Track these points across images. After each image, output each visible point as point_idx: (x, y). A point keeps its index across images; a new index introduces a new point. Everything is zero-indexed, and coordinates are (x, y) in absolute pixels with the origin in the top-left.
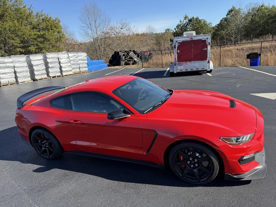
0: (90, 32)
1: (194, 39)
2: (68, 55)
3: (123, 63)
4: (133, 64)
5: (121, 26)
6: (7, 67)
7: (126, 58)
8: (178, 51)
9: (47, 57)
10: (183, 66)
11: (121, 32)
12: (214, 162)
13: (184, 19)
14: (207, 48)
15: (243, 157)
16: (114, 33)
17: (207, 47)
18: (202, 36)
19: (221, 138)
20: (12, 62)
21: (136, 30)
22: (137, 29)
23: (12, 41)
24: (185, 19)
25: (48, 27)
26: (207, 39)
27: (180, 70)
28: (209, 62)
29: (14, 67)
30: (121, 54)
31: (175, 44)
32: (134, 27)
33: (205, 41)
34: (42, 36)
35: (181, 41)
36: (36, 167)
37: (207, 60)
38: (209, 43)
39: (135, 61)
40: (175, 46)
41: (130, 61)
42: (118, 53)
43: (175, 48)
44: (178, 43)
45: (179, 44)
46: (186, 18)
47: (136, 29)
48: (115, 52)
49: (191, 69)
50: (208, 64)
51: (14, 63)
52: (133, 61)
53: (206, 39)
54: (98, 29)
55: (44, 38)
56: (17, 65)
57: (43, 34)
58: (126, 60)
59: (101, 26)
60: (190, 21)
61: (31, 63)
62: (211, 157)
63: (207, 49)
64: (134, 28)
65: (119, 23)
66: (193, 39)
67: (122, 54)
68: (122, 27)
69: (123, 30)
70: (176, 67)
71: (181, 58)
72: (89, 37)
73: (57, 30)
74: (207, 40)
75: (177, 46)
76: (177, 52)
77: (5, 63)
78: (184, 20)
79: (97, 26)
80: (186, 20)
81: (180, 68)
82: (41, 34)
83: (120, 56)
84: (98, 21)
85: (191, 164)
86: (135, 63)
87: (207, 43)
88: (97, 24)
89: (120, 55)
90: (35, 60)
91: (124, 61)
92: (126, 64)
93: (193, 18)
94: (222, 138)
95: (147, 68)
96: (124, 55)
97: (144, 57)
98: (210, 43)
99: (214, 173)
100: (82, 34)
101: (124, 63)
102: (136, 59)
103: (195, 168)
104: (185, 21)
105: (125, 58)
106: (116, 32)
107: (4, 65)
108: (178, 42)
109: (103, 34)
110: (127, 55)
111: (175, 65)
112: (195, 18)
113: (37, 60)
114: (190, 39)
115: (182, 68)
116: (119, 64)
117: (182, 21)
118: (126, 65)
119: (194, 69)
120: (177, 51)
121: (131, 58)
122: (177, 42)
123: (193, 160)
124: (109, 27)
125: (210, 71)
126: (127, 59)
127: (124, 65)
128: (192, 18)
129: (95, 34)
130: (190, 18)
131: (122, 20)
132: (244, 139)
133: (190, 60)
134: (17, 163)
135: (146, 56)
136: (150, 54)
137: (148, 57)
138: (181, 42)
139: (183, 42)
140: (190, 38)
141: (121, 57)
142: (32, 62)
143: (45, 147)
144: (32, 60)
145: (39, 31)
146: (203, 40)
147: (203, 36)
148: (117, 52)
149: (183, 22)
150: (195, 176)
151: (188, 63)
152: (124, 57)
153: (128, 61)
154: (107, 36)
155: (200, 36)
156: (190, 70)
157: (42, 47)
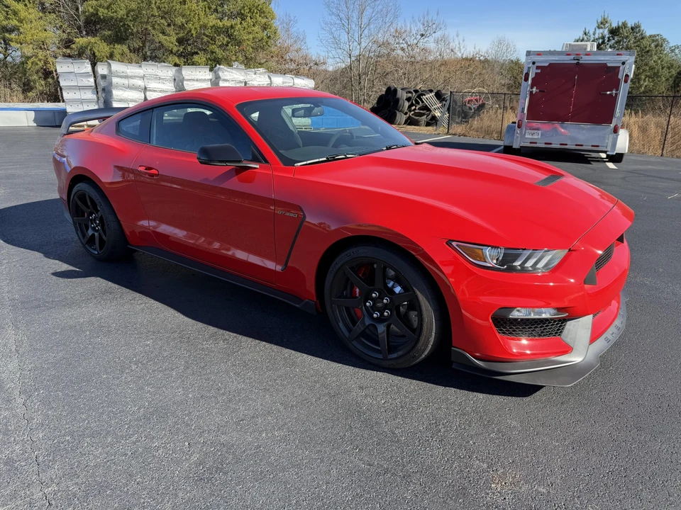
0: (344, 37)
1: (585, 60)
2: (270, 78)
3: (401, 118)
4: (428, 124)
5: (422, 29)
6: (130, 88)
7: (414, 107)
8: (534, 89)
9: (220, 77)
10: (540, 132)
11: (420, 45)
12: (424, 308)
13: (596, 25)
14: (617, 90)
15: (512, 309)
16: (402, 46)
17: (617, 88)
18: (609, 54)
19: (454, 244)
20: (143, 77)
21: (459, 44)
22: (464, 41)
23: (162, 37)
24: (599, 28)
25: (243, 11)
26: (623, 63)
27: (531, 143)
28: (616, 131)
29: (146, 88)
30: (402, 95)
31: (529, 68)
32: (457, 36)
33: (616, 70)
34: (228, 32)
35: (546, 61)
36: (65, 267)
37: (612, 125)
38: (627, 76)
39: (434, 118)
40: (527, 75)
41: (421, 115)
42: (395, 90)
43: (526, 79)
44: (538, 68)
45: (539, 71)
46: (603, 23)
47: (461, 42)
48: (389, 89)
49: (561, 144)
50: (612, 136)
51: (148, 79)
52: (430, 116)
53: (620, 65)
54: (366, 32)
55: (229, 36)
56: (152, 85)
57: (229, 25)
58: (413, 112)
59: (372, 26)
60: (614, 32)
61: (183, 85)
62: (418, 293)
63: (616, 94)
64: (455, 37)
65: (420, 21)
66: (581, 62)
67: (405, 96)
68: (424, 33)
69: (426, 39)
70: (521, 132)
71: (538, 111)
72: (340, 51)
73: (264, 21)
74: (621, 68)
75: (534, 76)
76: (531, 93)
77: (127, 77)
78: (597, 29)
79: (363, 24)
80: (601, 31)
81: (530, 137)
82: (224, 25)
83: (398, 100)
84: (368, 11)
85: (374, 308)
86: (433, 121)
87: (620, 77)
88: (365, 20)
89: (397, 97)
90: (193, 80)
91: (406, 114)
92: (410, 122)
93: (624, 25)
94: (457, 245)
95: (459, 136)
96: (409, 99)
97: (461, 112)
98: (631, 76)
99: (422, 339)
100: (324, 42)
101: (404, 117)
102: (438, 114)
103: (381, 320)
104: (599, 32)
105: (410, 107)
106: (407, 43)
107: (125, 81)
108: (536, 64)
109: (374, 47)
110: (416, 100)
111: (519, 127)
112: (629, 25)
113: (197, 80)
114: (574, 59)
115: (535, 137)
116: (391, 119)
117: (591, 33)
118: (409, 124)
119: (571, 146)
120: (532, 88)
121: (426, 108)
122: (534, 63)
123: (381, 298)
124: (392, 30)
125: (616, 158)
126: (415, 109)
127: (405, 124)
128: (620, 24)
129: (356, 44)
130: (614, 25)
131: (427, 15)
132: (529, 264)
133: (562, 119)
134: (38, 255)
135: (470, 109)
136: (482, 106)
137: (474, 113)
138: (547, 65)
139: (552, 65)
140: (572, 57)
141: (401, 102)
142: (185, 82)
143: (94, 229)
144: (186, 78)
145: (221, 19)
146: (609, 65)
147: (614, 55)
148: (392, 89)
149: (594, 34)
150: (377, 343)
151: (557, 125)
152: (407, 104)
153: (416, 114)
154: (384, 51)
155: (604, 55)
156: (559, 146)
157: (220, 56)
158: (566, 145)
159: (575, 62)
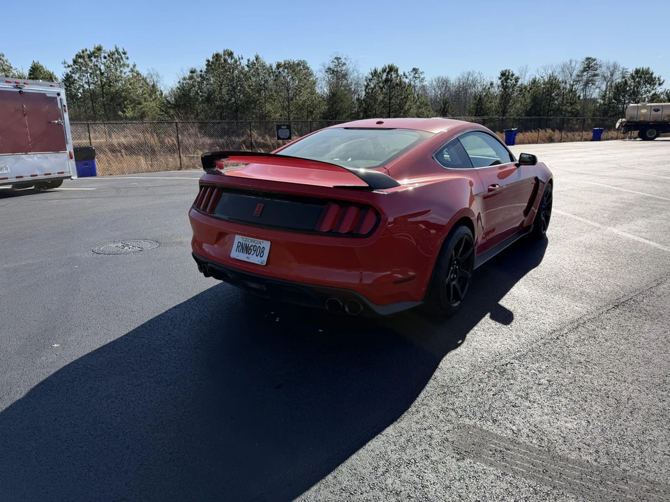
1: (26, 89)
10: (8, 166)
14: (62, 119)
17: (61, 117)
18: (40, 85)
26: (59, 94)
33: (52, 100)
37: (68, 152)
38: (64, 106)
49: (32, 176)
50: (70, 162)
53: (56, 96)
63: (63, 124)
66: (23, 90)
74: (58, 99)
87: (60, 107)
114: (17, 87)
115: (5, 171)
119: (40, 176)
133: (26, 150)
140: (14, 85)
146: (48, 95)
147: (47, 86)
156: (30, 178)
158: (36, 175)
159: (18, 90)
